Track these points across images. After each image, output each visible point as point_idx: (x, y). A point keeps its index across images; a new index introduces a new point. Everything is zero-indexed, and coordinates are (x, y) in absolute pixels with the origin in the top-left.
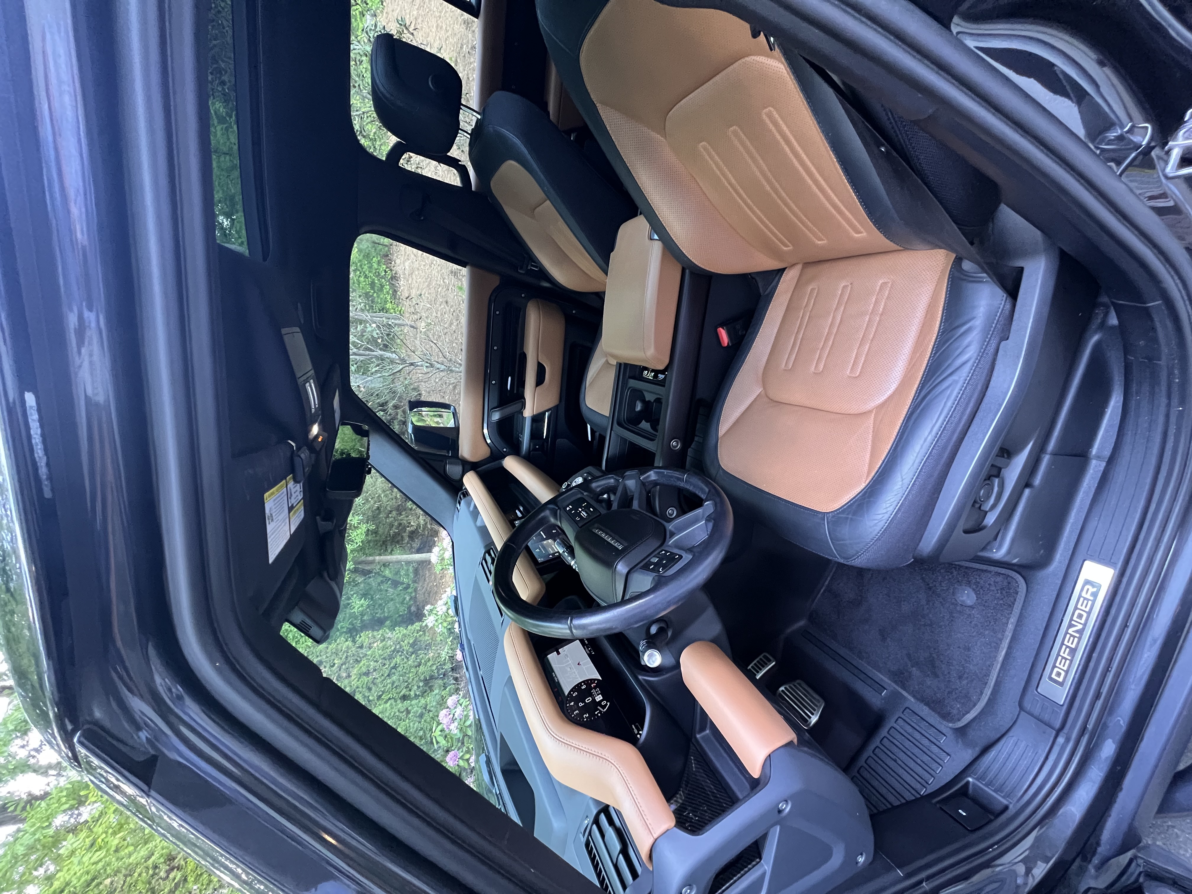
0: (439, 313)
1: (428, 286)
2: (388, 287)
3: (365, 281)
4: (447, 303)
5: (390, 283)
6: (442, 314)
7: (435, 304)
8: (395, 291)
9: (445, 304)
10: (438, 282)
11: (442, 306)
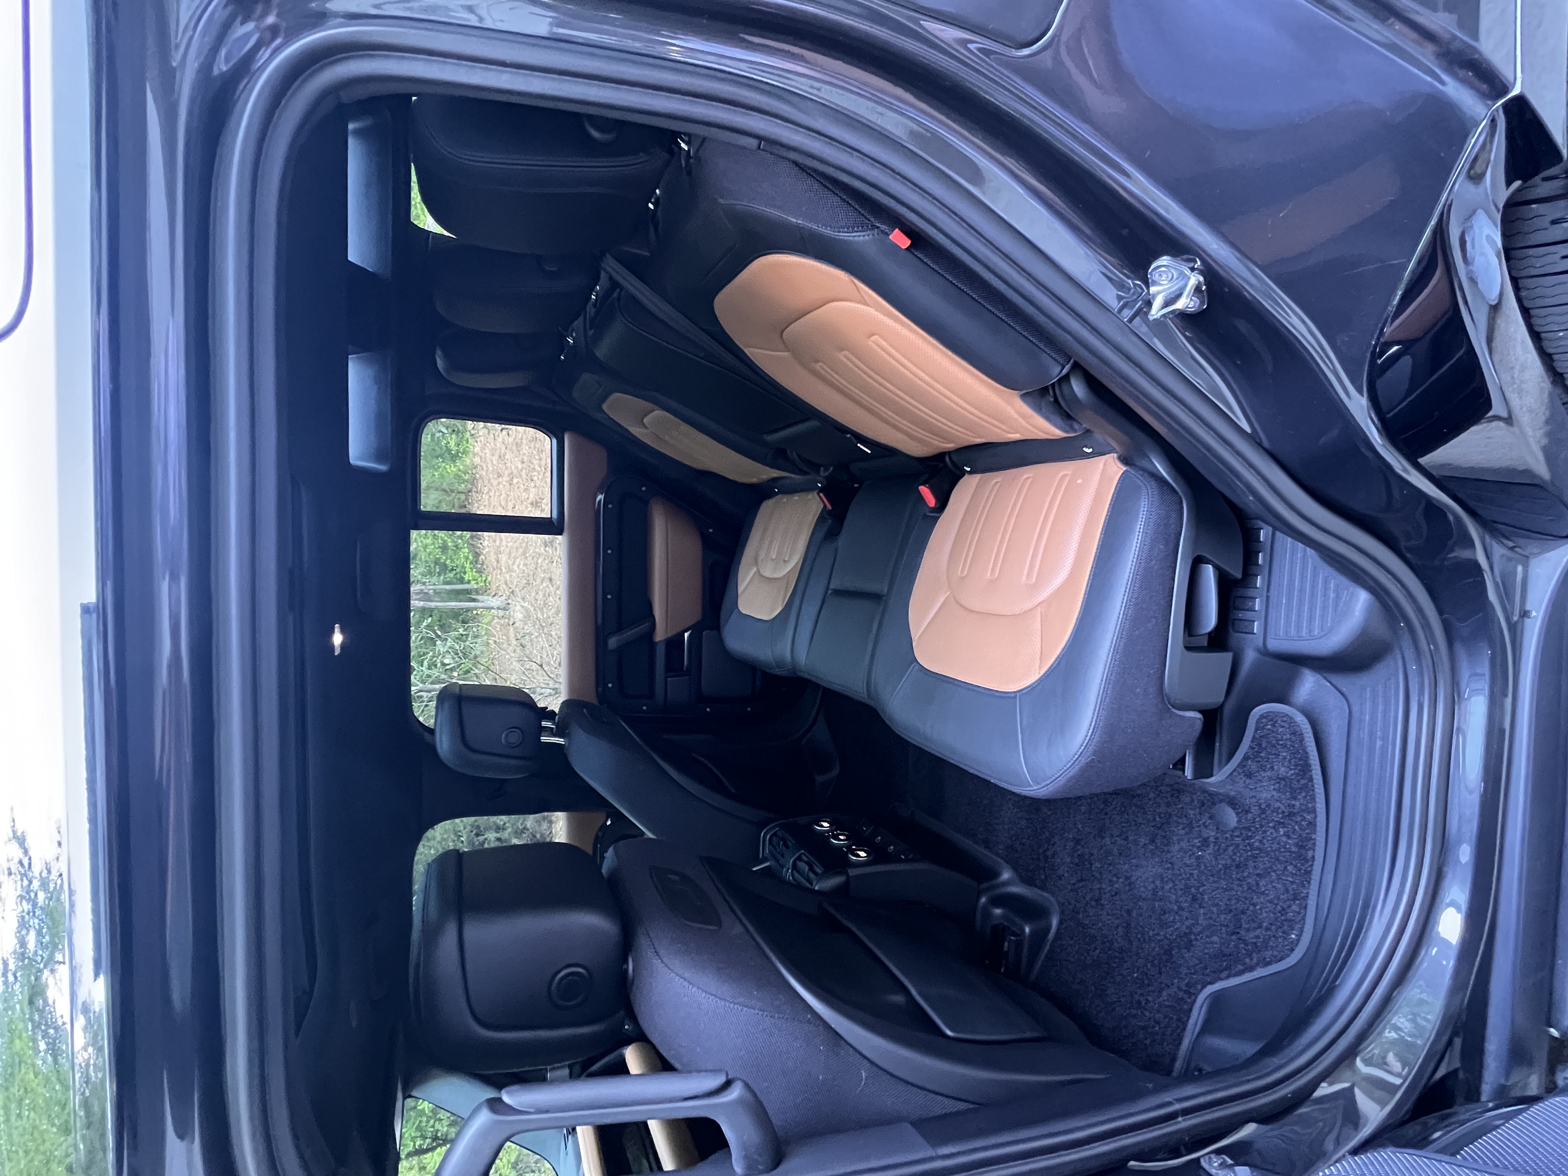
0: (541, 594)
1: (524, 553)
2: (466, 550)
3: (433, 544)
4: (551, 580)
5: (469, 544)
6: (544, 596)
7: (535, 580)
8: (477, 555)
9: (548, 583)
10: (537, 550)
11: (545, 585)
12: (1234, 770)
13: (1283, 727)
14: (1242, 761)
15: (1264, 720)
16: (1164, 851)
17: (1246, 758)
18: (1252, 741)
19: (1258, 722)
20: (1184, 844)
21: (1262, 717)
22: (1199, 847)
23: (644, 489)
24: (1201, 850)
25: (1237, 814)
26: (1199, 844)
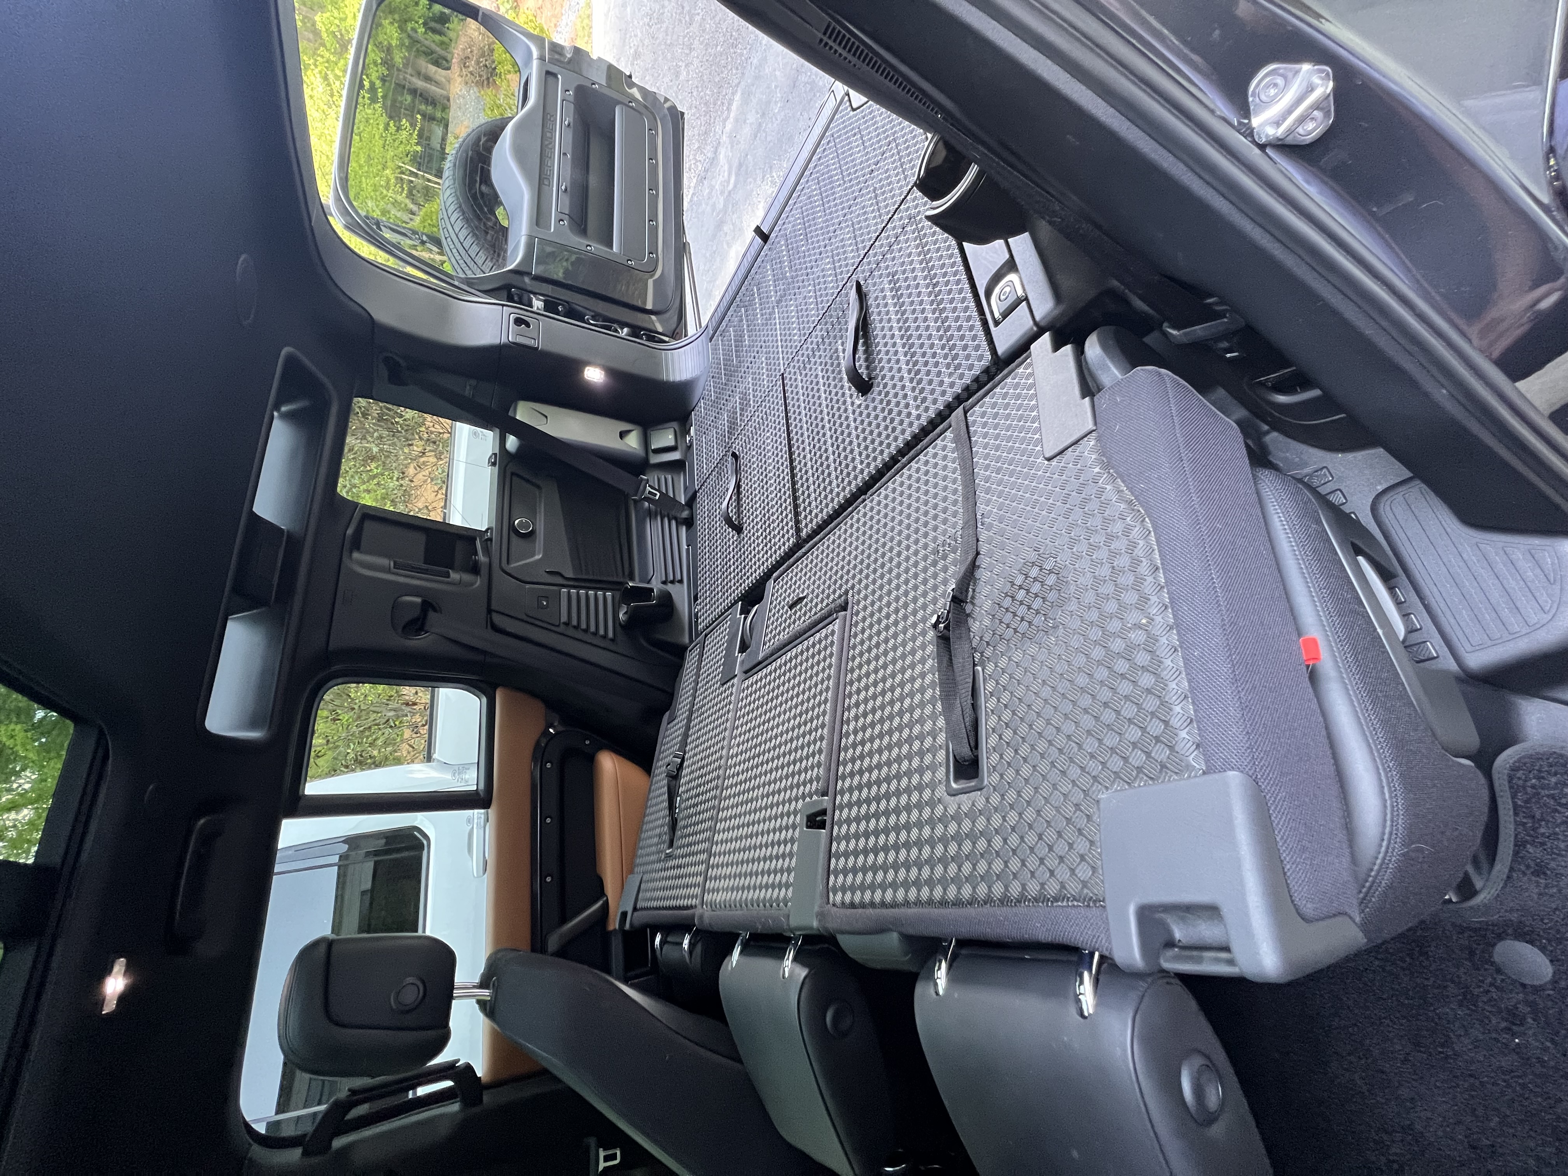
12: (1511, 869)
13: (1556, 774)
14: (1516, 853)
15: (1520, 774)
16: (1447, 1057)
17: (1519, 845)
18: (1516, 814)
19: (1511, 778)
20: (1476, 1032)
21: (1514, 769)
22: (1508, 1030)
23: (587, 742)
24: (1514, 1035)
25: (1543, 949)
26: (1504, 1024)
